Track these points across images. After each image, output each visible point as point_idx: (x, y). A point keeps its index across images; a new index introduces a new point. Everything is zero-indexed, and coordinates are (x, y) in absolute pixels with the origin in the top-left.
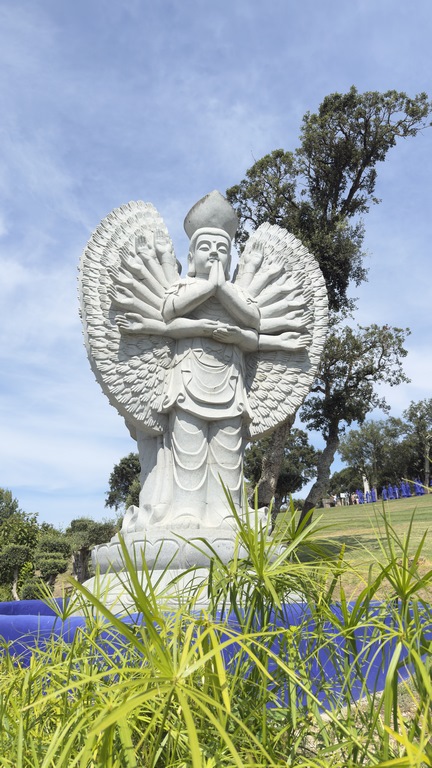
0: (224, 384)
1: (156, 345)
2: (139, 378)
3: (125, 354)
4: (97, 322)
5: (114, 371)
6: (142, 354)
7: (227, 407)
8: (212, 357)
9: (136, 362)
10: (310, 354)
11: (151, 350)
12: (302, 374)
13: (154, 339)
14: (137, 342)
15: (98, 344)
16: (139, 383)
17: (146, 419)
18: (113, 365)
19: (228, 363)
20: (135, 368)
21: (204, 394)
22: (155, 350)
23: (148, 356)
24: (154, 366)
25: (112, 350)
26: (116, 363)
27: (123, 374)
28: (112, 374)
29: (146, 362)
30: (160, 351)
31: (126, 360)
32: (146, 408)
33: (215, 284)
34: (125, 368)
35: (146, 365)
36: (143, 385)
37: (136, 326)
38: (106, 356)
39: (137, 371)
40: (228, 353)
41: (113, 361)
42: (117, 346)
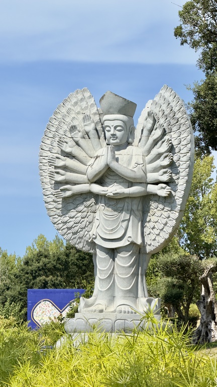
0: (118, 226)
1: (85, 200)
2: (75, 223)
3: (65, 211)
4: (48, 193)
5: (60, 222)
6: (77, 207)
7: (121, 240)
8: (110, 209)
9: (73, 213)
10: (176, 198)
11: (82, 203)
12: (172, 212)
13: (85, 196)
14: (72, 201)
15: (50, 206)
16: (75, 226)
17: (83, 247)
18: (59, 218)
19: (121, 211)
20: (72, 218)
21: (106, 233)
22: (85, 203)
23: (81, 208)
24: (85, 213)
25: (58, 209)
26: (61, 216)
27: (66, 223)
28: (59, 224)
29: (80, 212)
30: (89, 203)
31: (67, 214)
32: (82, 241)
33: (106, 163)
34: (66, 219)
35: (80, 214)
36: (78, 227)
37: (68, 193)
38: (54, 213)
39: (74, 219)
40: (120, 205)
41: (59, 216)
42: (60, 206)
